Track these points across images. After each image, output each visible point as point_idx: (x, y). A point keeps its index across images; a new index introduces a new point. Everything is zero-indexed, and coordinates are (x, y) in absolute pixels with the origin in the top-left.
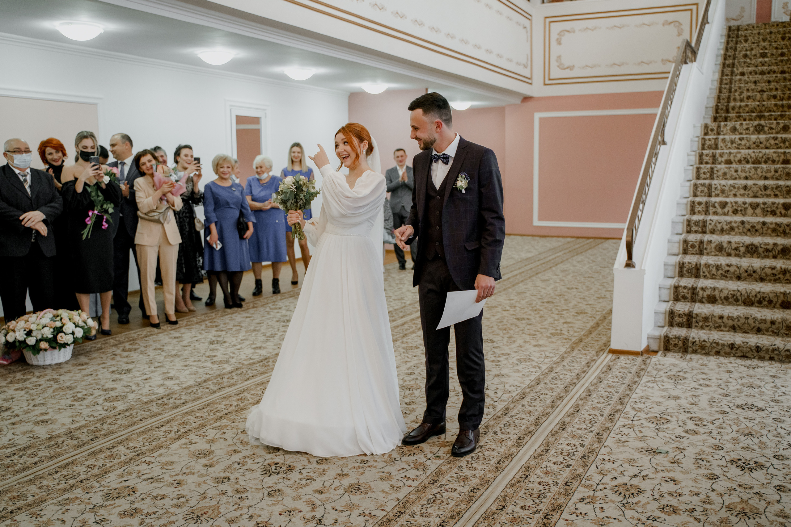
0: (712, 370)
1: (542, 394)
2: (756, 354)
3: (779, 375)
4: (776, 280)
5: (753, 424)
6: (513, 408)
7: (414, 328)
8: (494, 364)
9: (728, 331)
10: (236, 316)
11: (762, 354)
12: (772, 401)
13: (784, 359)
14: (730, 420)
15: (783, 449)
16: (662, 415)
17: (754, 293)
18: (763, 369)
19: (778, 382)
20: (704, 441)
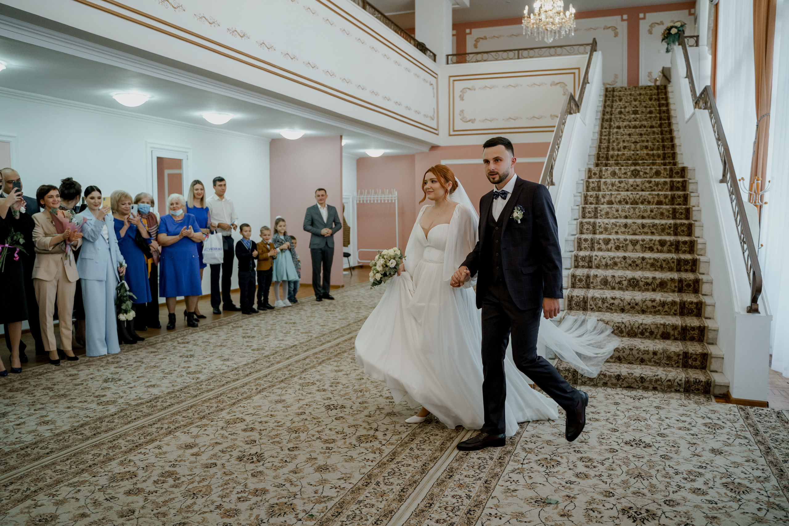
0: (600, 402)
1: (432, 435)
2: (640, 385)
3: (662, 406)
4: (657, 312)
5: (642, 463)
6: (401, 453)
7: (315, 362)
8: (388, 401)
9: (614, 362)
10: (141, 352)
11: (646, 384)
12: (658, 435)
13: (666, 389)
14: (619, 459)
15: (673, 492)
16: (552, 456)
17: (637, 325)
18: (647, 399)
19: (663, 413)
20: (594, 486)
